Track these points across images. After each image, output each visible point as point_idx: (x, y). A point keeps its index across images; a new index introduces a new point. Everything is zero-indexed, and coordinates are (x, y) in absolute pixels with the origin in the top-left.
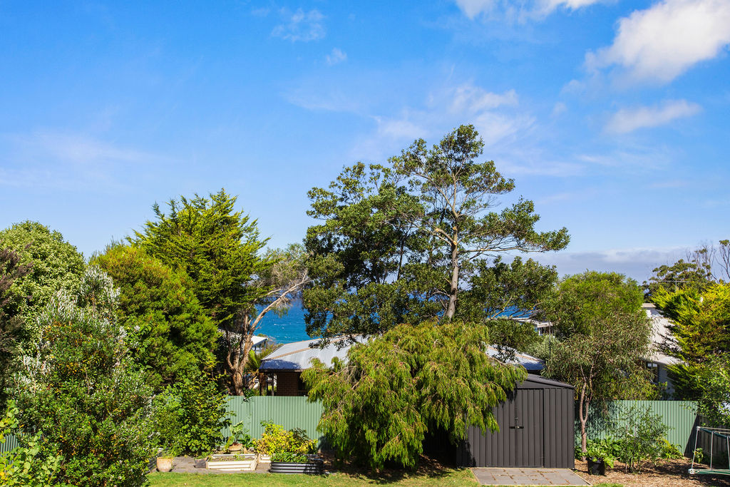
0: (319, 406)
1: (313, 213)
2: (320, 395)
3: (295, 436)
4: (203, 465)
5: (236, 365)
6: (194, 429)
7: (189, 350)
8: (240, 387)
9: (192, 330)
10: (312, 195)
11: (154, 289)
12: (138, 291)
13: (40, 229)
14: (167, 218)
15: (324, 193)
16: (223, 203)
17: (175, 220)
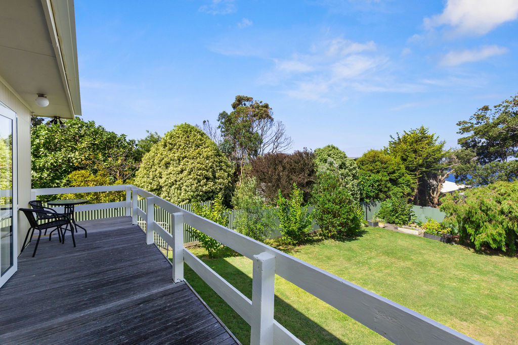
0: (443, 214)
1: (460, 132)
2: (444, 209)
3: (442, 226)
4: (396, 228)
5: (435, 195)
6: (397, 215)
7: (400, 187)
8: (436, 204)
9: (400, 180)
10: (459, 124)
11: (383, 165)
12: (376, 165)
13: (334, 148)
14: (396, 139)
15: (465, 123)
16: (423, 131)
17: (399, 139)
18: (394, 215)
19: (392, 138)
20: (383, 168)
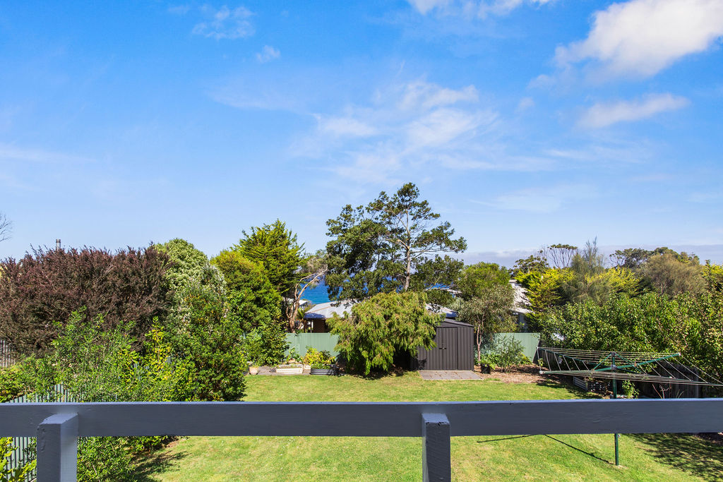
0: (336, 338)
1: (329, 234)
3: (324, 355)
5: (291, 316)
6: (269, 351)
7: (266, 309)
8: (293, 328)
9: (267, 297)
10: (328, 223)
11: (245, 275)
12: (236, 277)
13: (183, 242)
14: (250, 236)
15: (335, 223)
16: (279, 227)
17: (255, 237)
18: (264, 353)
19: (245, 235)
20: (245, 281)
